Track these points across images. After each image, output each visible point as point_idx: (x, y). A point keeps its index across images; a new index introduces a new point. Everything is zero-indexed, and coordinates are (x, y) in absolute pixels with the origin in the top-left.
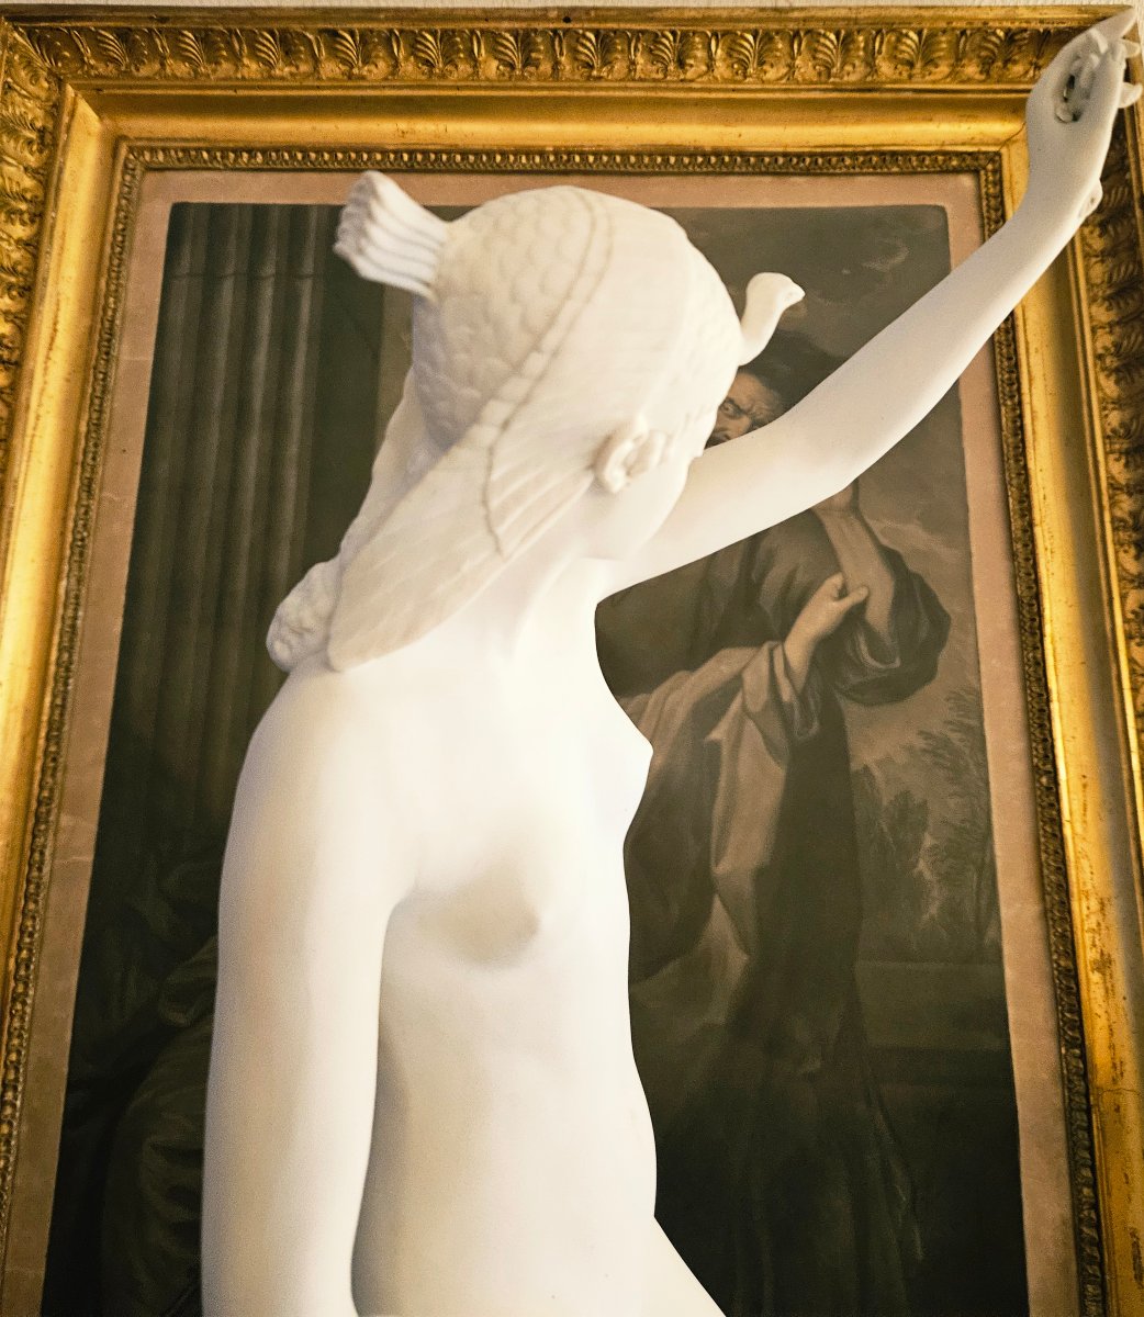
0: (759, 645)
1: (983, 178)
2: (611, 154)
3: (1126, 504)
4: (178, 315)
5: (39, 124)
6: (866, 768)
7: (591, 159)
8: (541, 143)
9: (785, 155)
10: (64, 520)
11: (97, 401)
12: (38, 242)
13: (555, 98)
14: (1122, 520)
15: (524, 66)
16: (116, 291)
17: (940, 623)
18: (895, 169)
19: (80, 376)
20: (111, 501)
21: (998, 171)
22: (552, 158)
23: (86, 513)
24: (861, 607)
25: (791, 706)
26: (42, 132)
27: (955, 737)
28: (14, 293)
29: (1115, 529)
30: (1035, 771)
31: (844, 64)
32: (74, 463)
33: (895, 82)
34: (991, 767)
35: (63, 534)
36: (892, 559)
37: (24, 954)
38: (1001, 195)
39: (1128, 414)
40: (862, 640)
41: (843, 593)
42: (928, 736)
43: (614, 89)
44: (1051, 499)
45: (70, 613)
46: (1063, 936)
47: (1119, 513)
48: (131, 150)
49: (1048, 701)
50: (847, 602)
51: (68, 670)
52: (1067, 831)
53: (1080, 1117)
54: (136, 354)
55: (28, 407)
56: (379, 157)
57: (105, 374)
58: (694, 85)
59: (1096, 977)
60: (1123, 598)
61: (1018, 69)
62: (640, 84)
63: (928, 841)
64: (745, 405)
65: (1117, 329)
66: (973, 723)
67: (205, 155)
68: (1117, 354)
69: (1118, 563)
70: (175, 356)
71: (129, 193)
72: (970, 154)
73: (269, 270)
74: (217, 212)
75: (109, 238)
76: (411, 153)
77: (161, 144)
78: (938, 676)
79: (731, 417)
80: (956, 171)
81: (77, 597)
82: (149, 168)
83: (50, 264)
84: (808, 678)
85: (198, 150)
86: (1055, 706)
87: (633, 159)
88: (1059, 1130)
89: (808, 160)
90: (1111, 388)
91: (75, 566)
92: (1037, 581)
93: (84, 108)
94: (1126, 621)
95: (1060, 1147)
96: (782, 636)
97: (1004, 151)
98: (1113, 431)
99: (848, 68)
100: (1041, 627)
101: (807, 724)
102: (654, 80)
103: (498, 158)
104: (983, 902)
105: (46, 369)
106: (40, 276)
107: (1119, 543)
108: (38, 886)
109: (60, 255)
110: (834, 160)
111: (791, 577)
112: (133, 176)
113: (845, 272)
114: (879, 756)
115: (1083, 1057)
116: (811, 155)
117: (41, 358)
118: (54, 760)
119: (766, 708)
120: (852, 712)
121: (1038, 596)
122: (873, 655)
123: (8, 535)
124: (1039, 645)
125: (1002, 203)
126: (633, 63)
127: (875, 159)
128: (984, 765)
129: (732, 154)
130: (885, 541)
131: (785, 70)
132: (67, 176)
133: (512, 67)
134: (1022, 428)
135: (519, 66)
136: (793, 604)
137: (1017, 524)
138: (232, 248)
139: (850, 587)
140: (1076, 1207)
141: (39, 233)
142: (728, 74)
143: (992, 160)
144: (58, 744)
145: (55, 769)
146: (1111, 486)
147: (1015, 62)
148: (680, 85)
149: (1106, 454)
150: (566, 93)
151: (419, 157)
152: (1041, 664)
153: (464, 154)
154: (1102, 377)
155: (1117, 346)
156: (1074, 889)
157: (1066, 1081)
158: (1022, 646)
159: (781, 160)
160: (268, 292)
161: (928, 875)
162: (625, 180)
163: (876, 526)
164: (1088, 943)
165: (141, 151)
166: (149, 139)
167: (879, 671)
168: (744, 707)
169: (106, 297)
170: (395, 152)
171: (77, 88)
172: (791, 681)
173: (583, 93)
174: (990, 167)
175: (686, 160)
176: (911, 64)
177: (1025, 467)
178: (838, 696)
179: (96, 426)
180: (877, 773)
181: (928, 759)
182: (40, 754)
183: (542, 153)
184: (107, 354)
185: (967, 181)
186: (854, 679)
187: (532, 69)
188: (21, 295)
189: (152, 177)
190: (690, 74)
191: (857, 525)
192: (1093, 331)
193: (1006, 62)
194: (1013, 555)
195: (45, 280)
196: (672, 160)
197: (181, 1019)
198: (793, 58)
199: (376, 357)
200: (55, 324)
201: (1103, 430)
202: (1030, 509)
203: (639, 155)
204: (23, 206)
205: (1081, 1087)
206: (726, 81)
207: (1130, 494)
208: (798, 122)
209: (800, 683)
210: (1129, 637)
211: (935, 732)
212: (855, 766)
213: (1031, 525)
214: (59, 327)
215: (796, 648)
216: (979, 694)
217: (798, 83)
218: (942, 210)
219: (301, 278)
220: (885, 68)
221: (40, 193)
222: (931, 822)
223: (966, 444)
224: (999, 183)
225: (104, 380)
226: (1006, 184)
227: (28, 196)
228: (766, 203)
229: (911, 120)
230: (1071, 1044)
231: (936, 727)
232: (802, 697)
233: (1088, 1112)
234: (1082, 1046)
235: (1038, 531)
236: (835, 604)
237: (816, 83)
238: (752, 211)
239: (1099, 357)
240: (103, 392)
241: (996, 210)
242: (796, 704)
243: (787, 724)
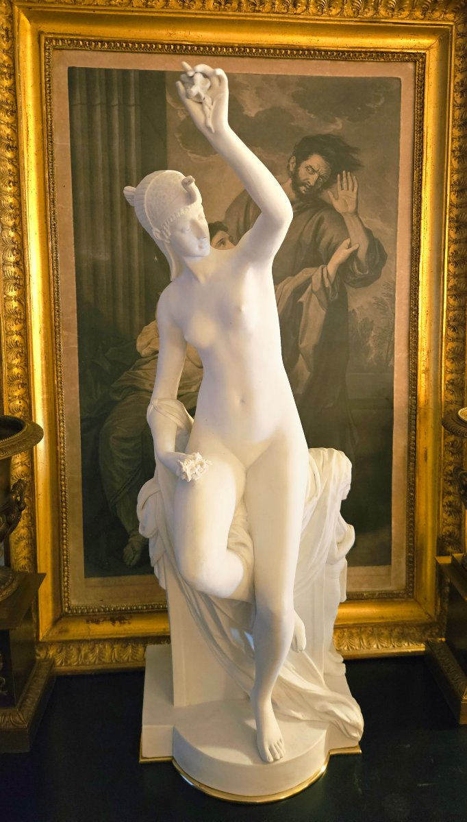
0: (318, 266)
1: (418, 65)
2: (262, 48)
3: (455, 212)
4: (78, 124)
5: (5, 27)
6: (353, 310)
7: (254, 50)
8: (231, 42)
9: (337, 51)
10: (46, 216)
11: (50, 164)
12: (15, 88)
13: (239, 20)
14: (452, 218)
15: (225, 4)
16: (51, 112)
17: (384, 258)
18: (382, 60)
19: (42, 152)
20: (62, 208)
21: (424, 63)
22: (237, 50)
23: (54, 213)
24: (356, 252)
25: (328, 288)
26: (6, 30)
27: (385, 298)
28: (9, 114)
29: (449, 222)
30: (411, 310)
31: (365, 8)
32: (45, 192)
33: (386, 18)
34: (396, 309)
35: (46, 222)
36: (368, 232)
37: (59, 379)
38: (424, 75)
39: (460, 175)
40: (355, 264)
41: (350, 246)
42: (375, 298)
43: (265, 17)
44: (428, 209)
45: (54, 255)
46: (414, 363)
47: (452, 215)
48: (46, 39)
49: (418, 285)
50: (351, 250)
51: (57, 277)
52: (419, 329)
53: (413, 417)
54: (62, 141)
55: (24, 168)
56: (160, 46)
57: (52, 152)
58: (300, 17)
59: (423, 375)
60: (449, 248)
61: (437, 14)
62: (276, 15)
63: (373, 334)
64: (316, 169)
65: (461, 140)
66: (392, 293)
67: (81, 43)
68: (460, 151)
69: (449, 235)
70: (79, 142)
71: (49, 62)
72: (413, 53)
73: (115, 102)
74: (89, 72)
75: (43, 85)
76: (175, 45)
77: (60, 37)
78: (381, 277)
79: (311, 174)
80: (407, 61)
81: (56, 248)
82: (55, 49)
83: (21, 99)
84: (335, 278)
85: (78, 40)
86: (420, 287)
87: (272, 51)
88: (407, 421)
89: (346, 54)
90: (456, 164)
91: (53, 236)
92: (420, 241)
93: (23, 18)
94: (449, 256)
95: (406, 426)
96: (327, 264)
97: (427, 53)
98: (454, 182)
99: (366, 10)
100: (419, 259)
101: (334, 295)
102: (283, 13)
103: (213, 49)
104: (389, 353)
105: (27, 149)
106: (19, 106)
107: (450, 227)
108: (60, 356)
109: (24, 94)
110: (357, 54)
111: (332, 239)
112: (49, 53)
113: (359, 108)
114: (358, 306)
115: (416, 399)
116: (348, 52)
117: (25, 145)
118: (58, 311)
119: (319, 290)
120: (350, 290)
121: (419, 247)
122: (359, 270)
123: (26, 224)
124: (417, 266)
125: (424, 78)
126: (274, 4)
127: (374, 54)
128: (393, 308)
129: (314, 50)
130: (366, 226)
131: (339, 10)
132: (21, 54)
133: (220, 3)
134: (421, 180)
135: (223, 3)
136: (331, 250)
137: (415, 220)
138: (97, 90)
139: (352, 244)
140: (409, 442)
141: (14, 83)
142: (315, 11)
143: (422, 57)
144: (59, 306)
145: (59, 315)
146: (450, 204)
147: (436, 10)
148: (294, 16)
149: (451, 192)
150: (244, 18)
151: (178, 47)
152: (417, 272)
153: (199, 46)
154: (453, 160)
155: (460, 147)
156: (419, 348)
157: (410, 407)
158: (412, 265)
159: (335, 54)
160: (116, 112)
161: (371, 345)
162: (268, 60)
163: (363, 220)
164: (422, 365)
165: (51, 40)
166: (54, 33)
167: (360, 275)
168: (312, 289)
169: (47, 115)
170: (168, 44)
171: (19, 7)
172: (329, 280)
173: (252, 19)
174: (421, 60)
175: (295, 52)
176: (393, 10)
177: (421, 196)
178: (345, 284)
179: (52, 175)
180: (357, 312)
181: (375, 306)
182: (53, 309)
183: (232, 47)
184: (51, 142)
185: (411, 66)
186: (351, 278)
187: (229, 5)
188: (12, 115)
189: (57, 53)
190: (299, 10)
191: (356, 218)
192: (452, 140)
193: (433, 10)
194: (412, 231)
195: (21, 107)
196: (289, 52)
197: (118, 398)
198: (343, 5)
199: (165, 146)
200: (28, 128)
201: (451, 182)
202: (420, 213)
203: (274, 49)
204: (5, 70)
205: (414, 407)
206: (314, 15)
207: (457, 208)
208: (342, 36)
209: (332, 280)
210: (449, 262)
211: (379, 297)
212: (350, 309)
213: (420, 219)
214: (29, 129)
215: (332, 267)
216: (395, 284)
217: (345, 17)
218: (399, 79)
219: (131, 106)
220: (382, 12)
221: (11, 63)
222: (374, 328)
223: (400, 186)
224: (424, 69)
225: (52, 154)
226: (427, 70)
227: (6, 64)
228: (328, 74)
229: (391, 37)
230: (413, 395)
231: (379, 295)
232: (332, 285)
233: (416, 415)
234: (416, 396)
235: (422, 222)
236: (346, 251)
237: (351, 17)
238: (321, 78)
239: (453, 151)
240: (52, 160)
241: (421, 81)
242: (330, 287)
243: (327, 295)
